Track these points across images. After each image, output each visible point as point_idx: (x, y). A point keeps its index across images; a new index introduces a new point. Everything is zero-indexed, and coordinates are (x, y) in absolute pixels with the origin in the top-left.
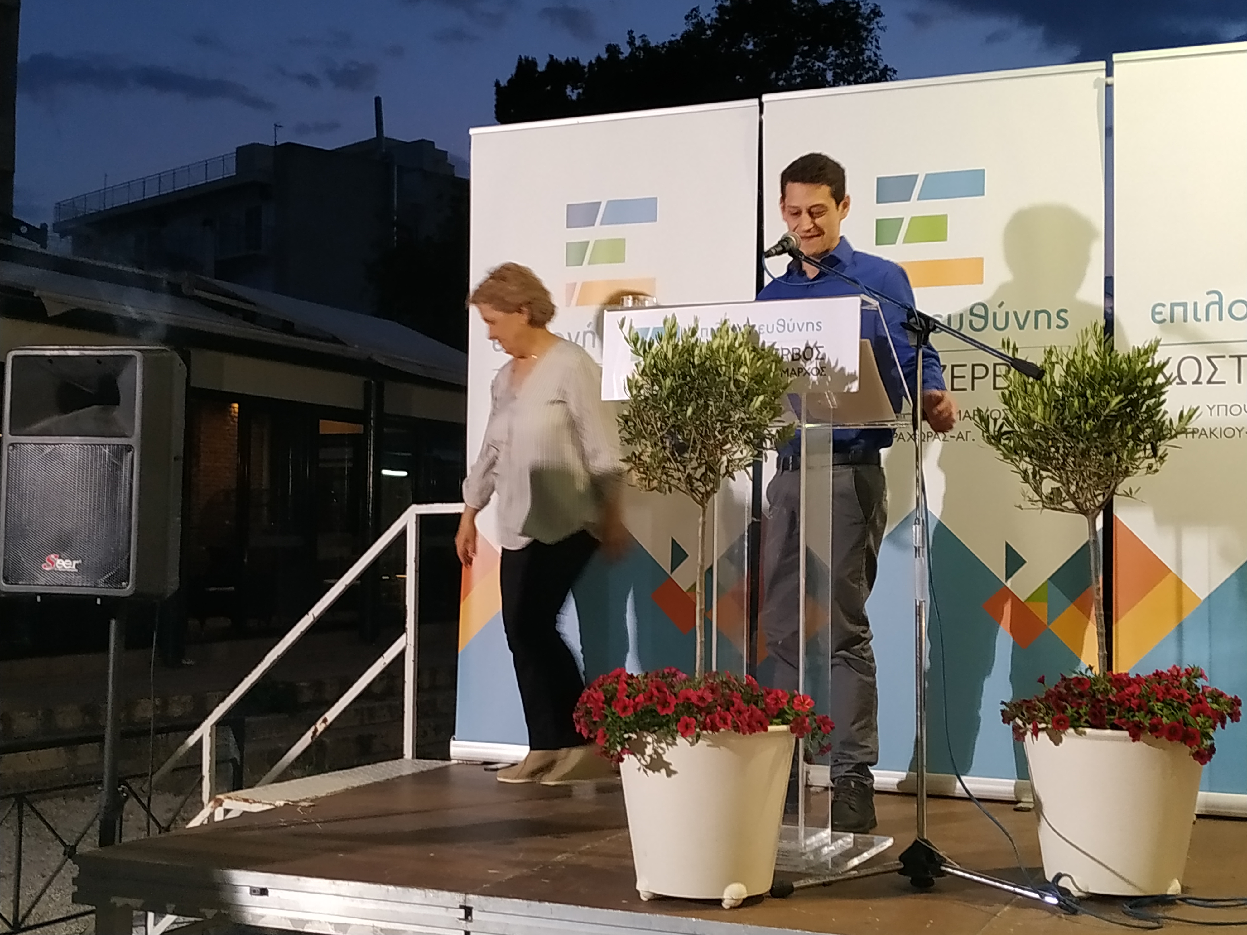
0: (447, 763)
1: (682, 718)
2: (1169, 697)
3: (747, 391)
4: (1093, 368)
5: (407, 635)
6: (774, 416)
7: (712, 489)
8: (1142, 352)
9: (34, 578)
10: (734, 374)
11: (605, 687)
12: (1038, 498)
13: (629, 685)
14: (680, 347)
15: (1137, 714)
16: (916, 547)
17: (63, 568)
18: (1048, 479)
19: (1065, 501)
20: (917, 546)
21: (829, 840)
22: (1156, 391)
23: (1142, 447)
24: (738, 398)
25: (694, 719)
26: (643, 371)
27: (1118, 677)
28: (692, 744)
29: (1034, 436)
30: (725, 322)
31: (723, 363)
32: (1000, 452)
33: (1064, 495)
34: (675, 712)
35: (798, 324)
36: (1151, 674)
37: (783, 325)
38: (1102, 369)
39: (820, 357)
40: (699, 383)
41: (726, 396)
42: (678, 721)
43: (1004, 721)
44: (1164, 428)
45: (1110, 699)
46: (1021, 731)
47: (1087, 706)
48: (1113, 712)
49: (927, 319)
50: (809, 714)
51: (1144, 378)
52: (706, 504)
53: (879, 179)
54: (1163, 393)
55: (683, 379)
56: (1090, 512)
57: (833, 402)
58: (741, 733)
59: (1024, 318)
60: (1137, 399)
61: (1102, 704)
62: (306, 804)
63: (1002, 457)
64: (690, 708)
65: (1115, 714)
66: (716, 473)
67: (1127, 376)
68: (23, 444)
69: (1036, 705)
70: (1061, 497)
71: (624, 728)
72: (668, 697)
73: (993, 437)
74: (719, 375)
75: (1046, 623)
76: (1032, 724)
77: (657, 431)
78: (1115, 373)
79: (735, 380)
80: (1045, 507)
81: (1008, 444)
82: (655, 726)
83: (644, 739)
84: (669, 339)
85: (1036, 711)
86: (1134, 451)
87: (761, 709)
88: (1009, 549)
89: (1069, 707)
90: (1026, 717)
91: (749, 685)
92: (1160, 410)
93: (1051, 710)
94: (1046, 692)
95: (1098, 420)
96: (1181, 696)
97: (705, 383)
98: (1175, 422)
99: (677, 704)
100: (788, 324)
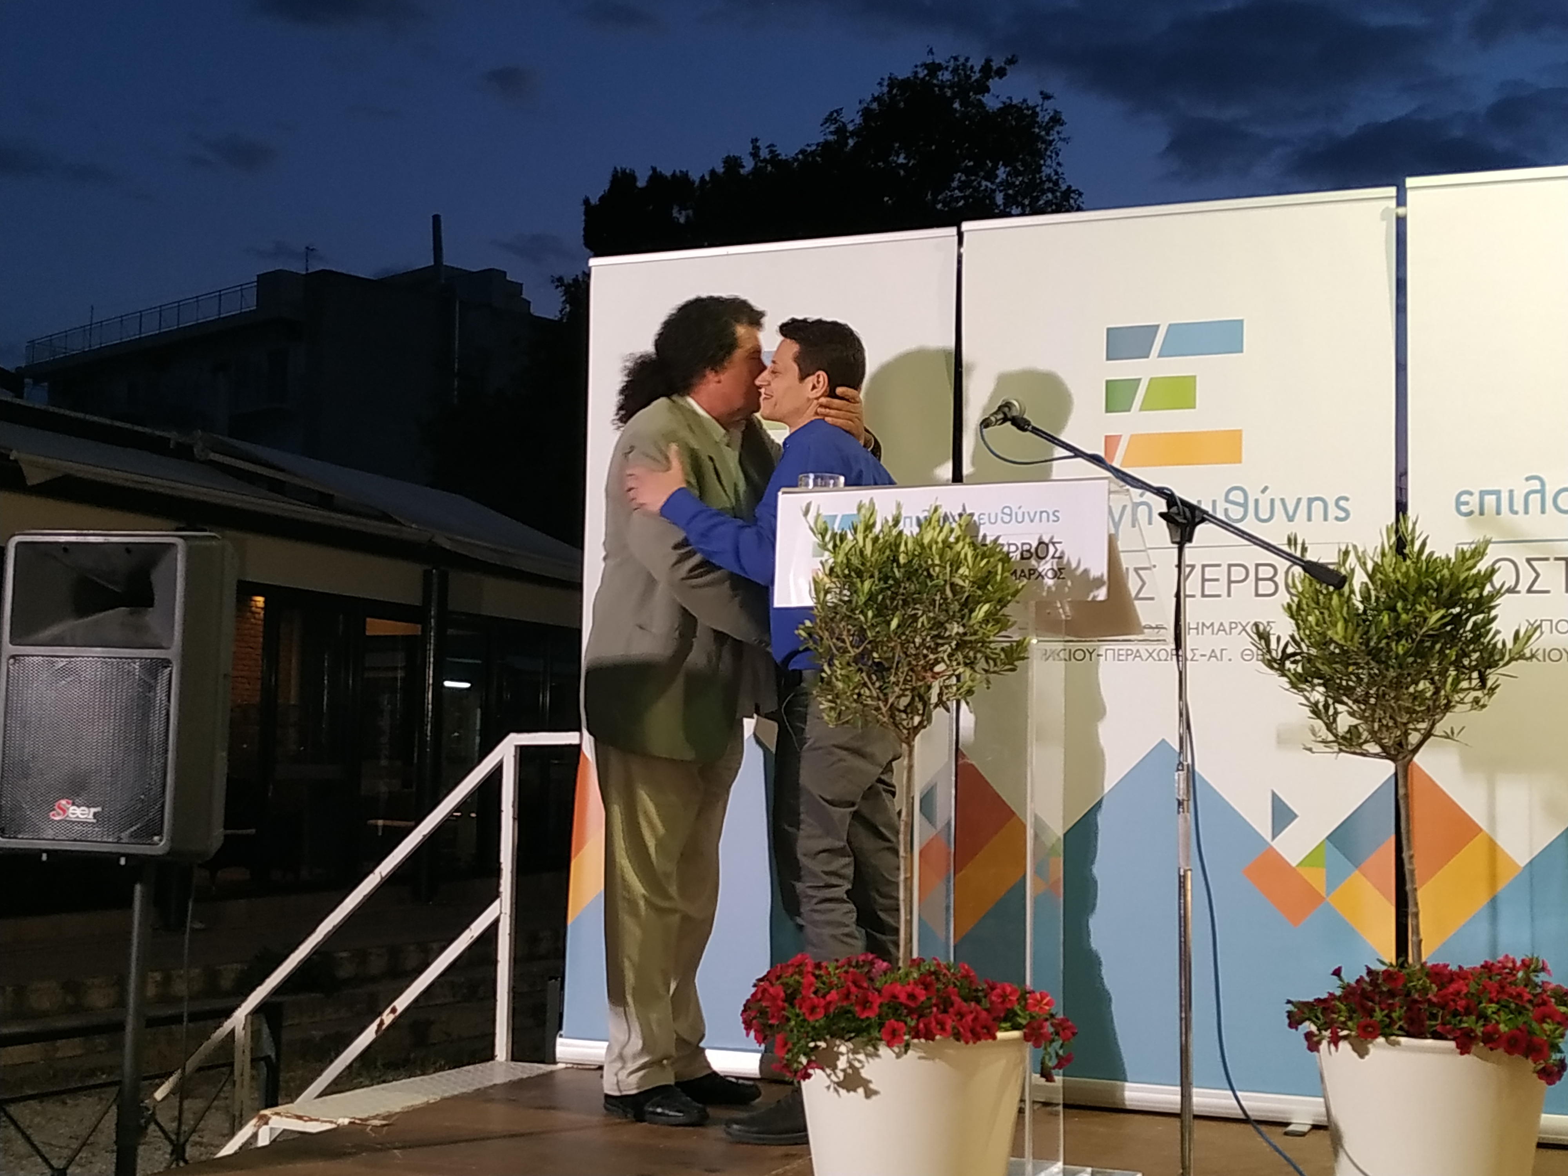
0: (552, 1067)
1: (887, 1022)
2: (1504, 997)
3: (968, 597)
5: (501, 900)
6: (1000, 631)
7: (921, 723)
8: (1468, 555)
9: (39, 830)
10: (951, 576)
11: (785, 980)
12: (1331, 738)
13: (817, 977)
14: (880, 541)
15: (1465, 1018)
16: (1179, 800)
18: (1344, 714)
19: (1366, 742)
20: (1180, 798)
21: (1061, 1175)
22: (1483, 605)
23: (1467, 677)
24: (956, 606)
25: (902, 1024)
26: (832, 569)
27: (1436, 970)
28: (898, 1056)
29: (1330, 659)
30: (936, 510)
31: (937, 562)
32: (1285, 679)
33: (1365, 735)
34: (879, 1014)
35: (1028, 513)
36: (1478, 966)
37: (1009, 514)
38: (1416, 576)
39: (1057, 555)
40: (905, 588)
41: (940, 605)
42: (881, 1026)
43: (1291, 1025)
44: (1495, 652)
45: (1429, 1000)
46: (1315, 1039)
47: (1401, 1007)
48: (1434, 1017)
49: (1193, 508)
50: (1048, 1017)
51: (1470, 588)
52: (912, 742)
54: (1494, 607)
55: (886, 583)
56: (1400, 757)
57: (1064, 611)
58: (962, 1042)
59: (1294, 505)
60: (1459, 615)
61: (1421, 1007)
62: (377, 1123)
63: (1288, 686)
64: (897, 1010)
65: (1436, 1020)
66: (926, 704)
67: (1448, 586)
68: (28, 656)
69: (1334, 1006)
70: (1359, 737)
71: (810, 1035)
72: (870, 994)
73: (1275, 660)
74: (930, 576)
75: (1324, 895)
76: (1329, 1031)
77: (850, 648)
78: (1432, 581)
79: (953, 585)
80: (1341, 750)
81: (1295, 670)
82: (851, 1032)
83: (835, 1049)
84: (865, 531)
85: (1335, 1013)
86: (1457, 681)
87: (986, 1010)
88: (1276, 801)
89: (1377, 1009)
90: (1322, 1021)
91: (966, 976)
92: (1491, 629)
93: (1354, 1012)
94: (1343, 988)
95: (1413, 640)
96: (1520, 995)
97: (913, 587)
98: (1510, 645)
99: (882, 1004)
100: (1016, 514)
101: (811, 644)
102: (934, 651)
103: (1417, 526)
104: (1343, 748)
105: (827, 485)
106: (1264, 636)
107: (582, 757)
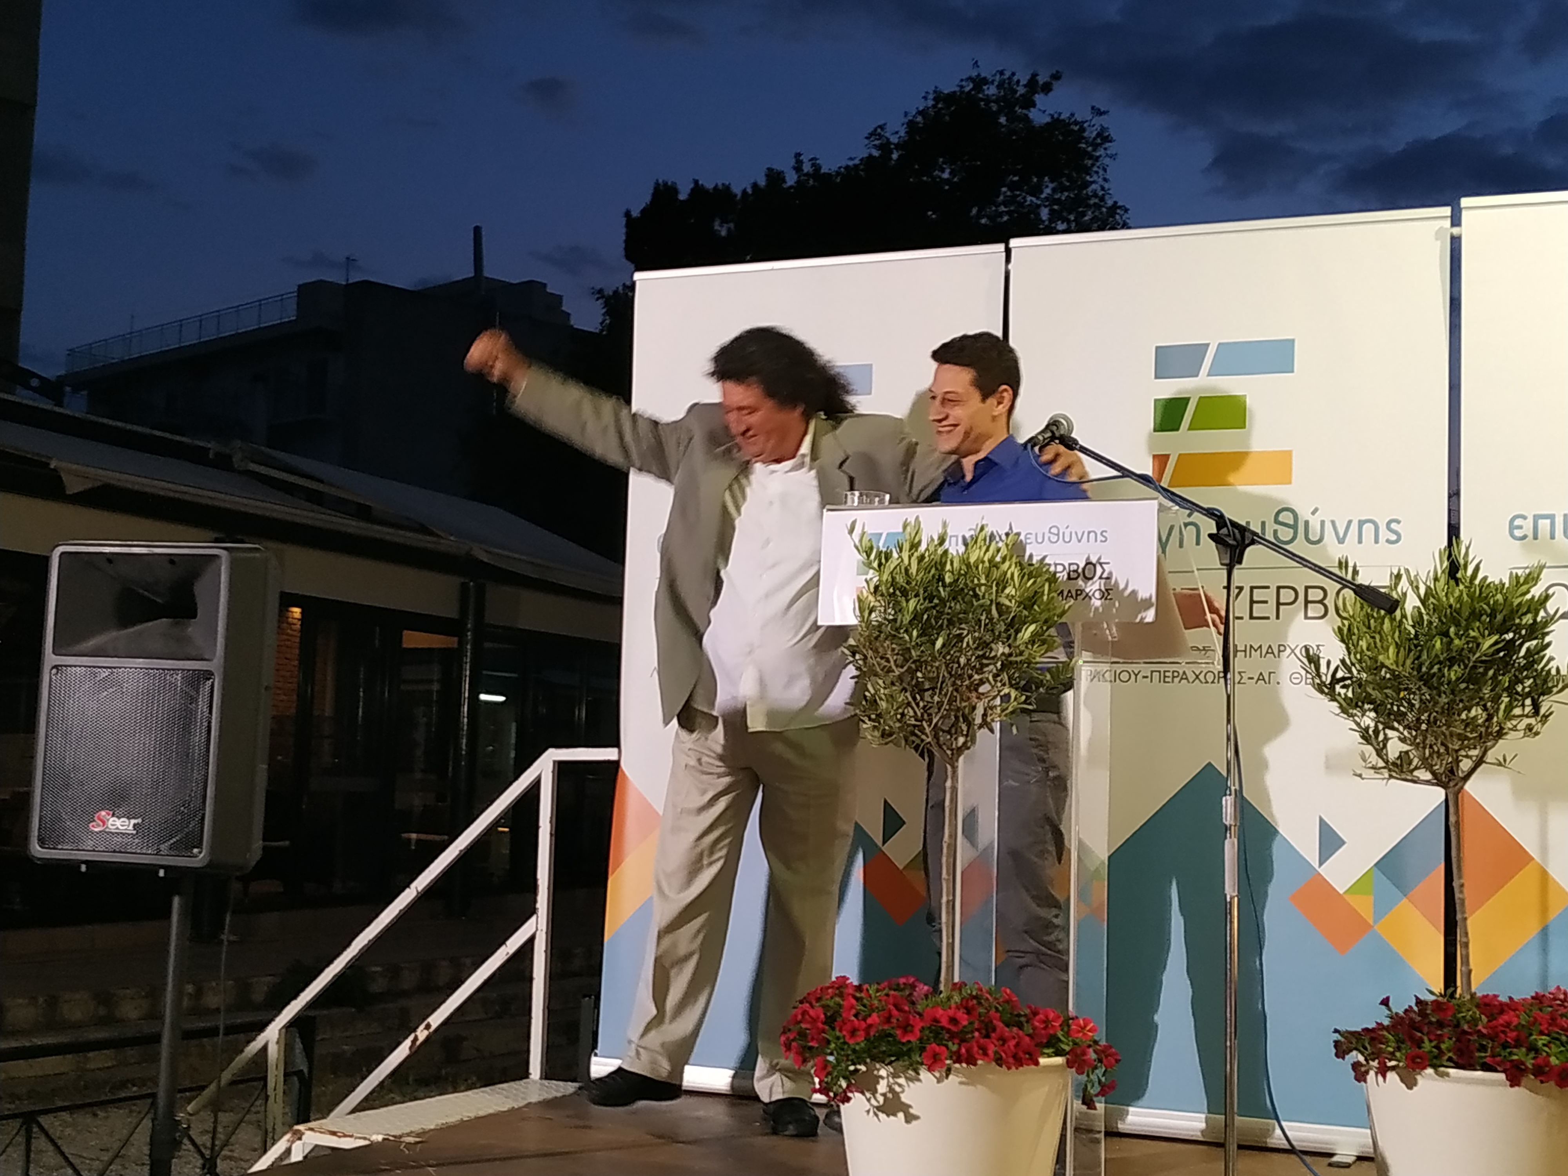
1: (928, 1046)
2: (1554, 1029)
3: (1014, 617)
4: (1459, 599)
5: (537, 917)
6: (1046, 652)
7: (965, 743)
8: (1522, 580)
9: (76, 840)
10: (996, 596)
11: (825, 1002)
12: (1381, 764)
13: (858, 999)
14: (926, 560)
15: (1515, 1050)
16: (1225, 825)
17: (117, 828)
18: (1395, 740)
19: (1416, 768)
20: (1228, 823)
22: (1537, 630)
23: (1520, 704)
24: (1001, 627)
25: (944, 1048)
26: (876, 588)
27: (1486, 1000)
28: (939, 1081)
29: (1381, 686)
30: (982, 529)
31: (983, 581)
32: (1335, 704)
33: (1416, 761)
34: (920, 1038)
35: (1076, 533)
36: (1529, 997)
37: (1056, 534)
38: (1469, 601)
39: (1105, 575)
40: (950, 607)
41: (986, 625)
42: (922, 1050)
43: (1337, 1055)
44: (1549, 678)
45: (1479, 1031)
46: (1363, 1069)
47: (1450, 1039)
48: (1483, 1048)
49: (1243, 530)
50: (1091, 1043)
51: (1525, 614)
52: (956, 764)
54: (1548, 634)
55: (931, 602)
56: (1451, 784)
57: (1111, 633)
58: (1004, 1068)
59: (1344, 527)
60: (1513, 641)
61: (1471, 1038)
62: (410, 1140)
63: (1338, 711)
64: (939, 1033)
65: (1486, 1052)
66: (970, 724)
67: (1501, 612)
68: (70, 666)
69: (1383, 1036)
70: (1410, 763)
71: (850, 1058)
72: (911, 1017)
73: (1325, 685)
74: (976, 596)
75: (1371, 922)
76: (1377, 1061)
77: (894, 667)
78: (1485, 606)
79: (998, 604)
80: (1391, 777)
81: (1345, 694)
82: (892, 1056)
83: (875, 1072)
84: (910, 550)
85: (1382, 1043)
86: (1510, 707)
87: (1028, 1035)
88: (1323, 825)
89: (1426, 1040)
90: (1370, 1051)
91: (1007, 1002)
92: (1544, 656)
93: (1403, 1043)
94: (1391, 1018)
95: (1466, 666)
97: (958, 606)
99: (923, 1028)
100: (1064, 533)
102: (980, 671)
103: (1470, 550)
104: (1394, 774)
105: (872, 502)
106: (1313, 660)
107: (620, 773)
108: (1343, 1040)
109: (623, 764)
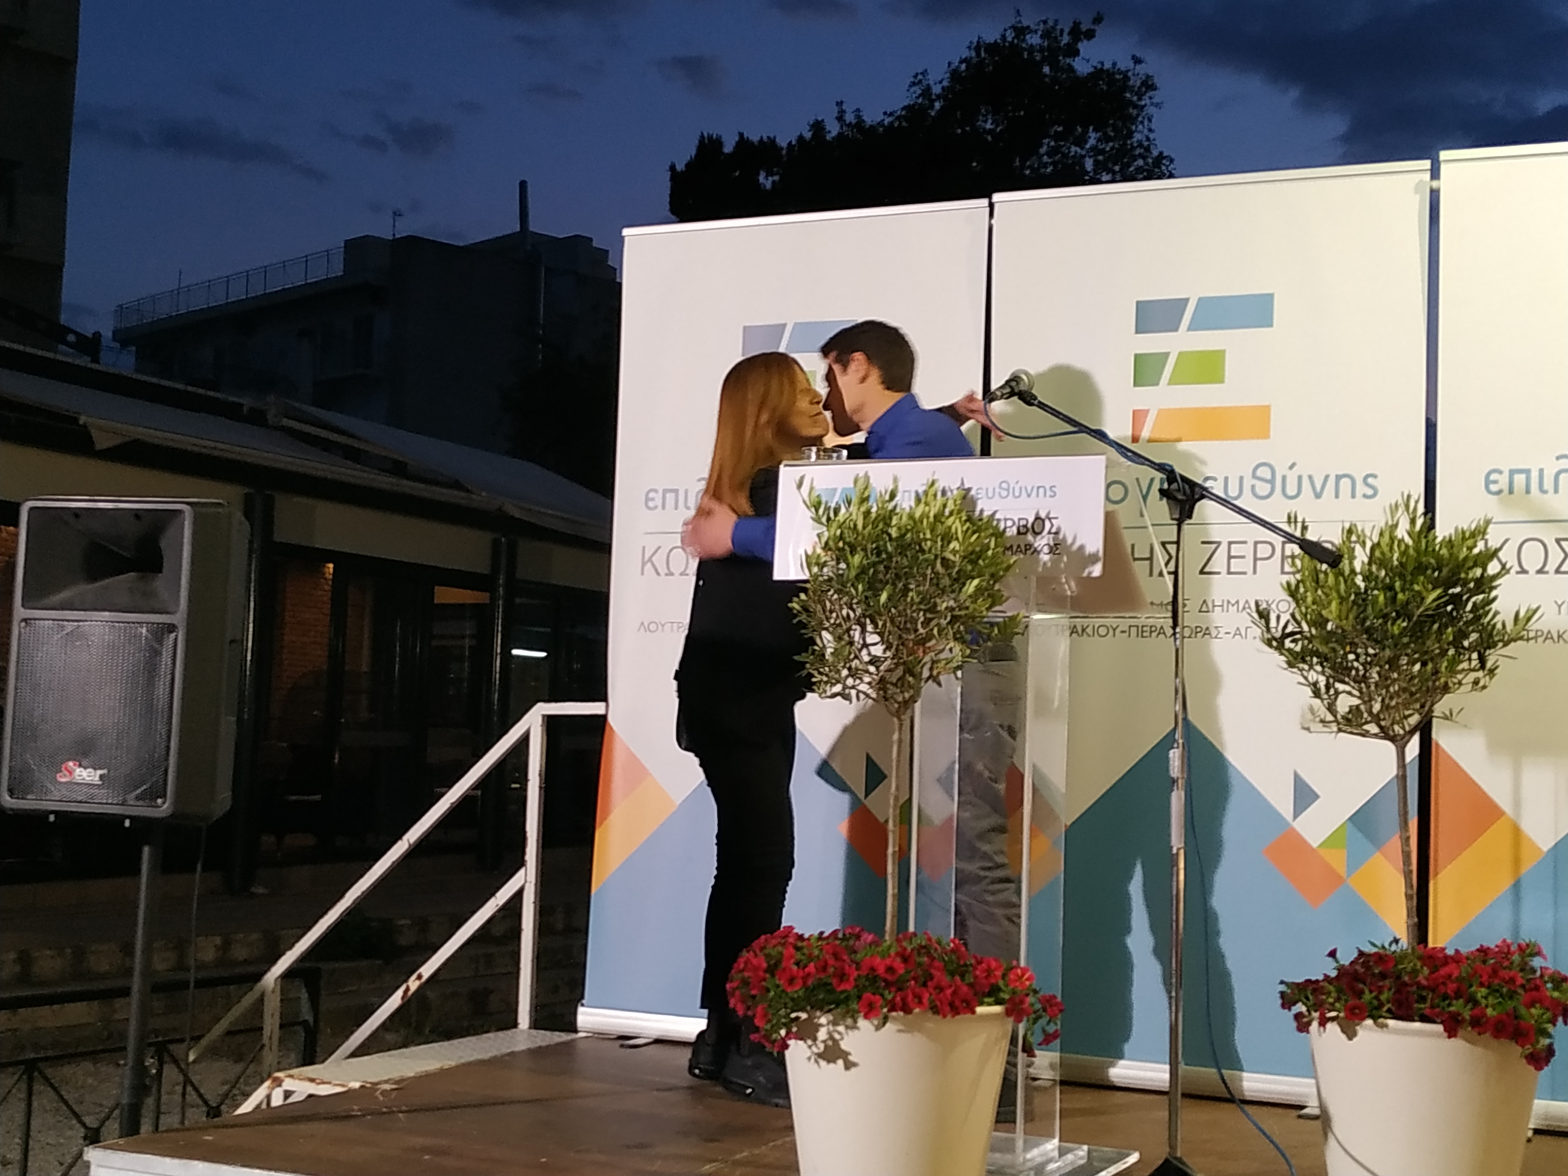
0: (573, 1036)
1: (864, 995)
2: (1496, 982)
3: (957, 573)
4: (1403, 553)
5: (527, 868)
6: (991, 606)
7: (911, 697)
8: (1467, 535)
9: (48, 791)
10: (942, 551)
11: (767, 951)
12: (1330, 717)
13: (798, 949)
14: (873, 515)
15: (1454, 1002)
16: (1173, 778)
17: (84, 779)
18: (1344, 695)
19: (1367, 723)
20: (1175, 776)
21: (1056, 1154)
22: (1485, 584)
23: (1467, 657)
24: (946, 581)
25: (878, 997)
26: (827, 543)
29: (1326, 639)
30: (933, 484)
31: (928, 536)
32: (1283, 658)
33: (1365, 715)
34: (857, 986)
35: (1026, 488)
36: (1474, 948)
37: (1007, 489)
38: (1415, 555)
39: (1054, 530)
40: (897, 562)
41: (931, 579)
42: (859, 997)
43: (1283, 1006)
44: (1495, 633)
45: (1419, 982)
46: (1305, 1020)
47: (1390, 989)
48: (1423, 999)
49: (1192, 484)
50: (1030, 992)
51: (1471, 568)
52: (903, 717)
53: (1138, 303)
54: (1495, 588)
55: (877, 556)
56: (1399, 738)
57: (1070, 588)
58: (940, 1016)
59: (1321, 481)
60: (1459, 595)
61: (1409, 989)
62: (387, 1087)
63: (1286, 666)
64: (876, 982)
65: (1425, 1003)
66: (917, 676)
67: (1447, 565)
68: (40, 619)
69: (1327, 987)
70: (1362, 718)
71: (791, 1005)
72: (847, 967)
73: (1275, 639)
74: (922, 551)
75: (1344, 876)
76: (1318, 1012)
78: (1430, 561)
79: (943, 559)
80: (1340, 730)
81: (1293, 648)
82: (831, 1004)
83: (816, 1020)
84: (858, 505)
85: (1324, 994)
86: (1455, 662)
87: (968, 984)
88: (1299, 782)
89: (1367, 991)
90: (1312, 1002)
91: (954, 952)
92: (1490, 610)
93: (1343, 994)
94: (1338, 969)
95: (1409, 621)
96: (1512, 980)
97: (904, 561)
98: (1509, 626)
99: (859, 976)
100: (1014, 488)
101: (803, 617)
104: (1344, 728)
105: (830, 457)
106: (1264, 615)
107: (607, 729)
108: (1289, 991)
109: (610, 719)
